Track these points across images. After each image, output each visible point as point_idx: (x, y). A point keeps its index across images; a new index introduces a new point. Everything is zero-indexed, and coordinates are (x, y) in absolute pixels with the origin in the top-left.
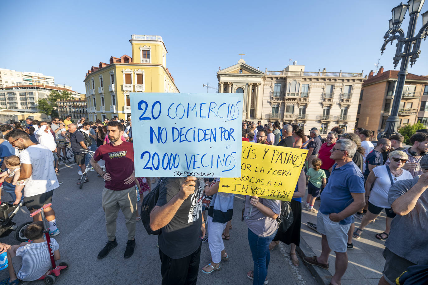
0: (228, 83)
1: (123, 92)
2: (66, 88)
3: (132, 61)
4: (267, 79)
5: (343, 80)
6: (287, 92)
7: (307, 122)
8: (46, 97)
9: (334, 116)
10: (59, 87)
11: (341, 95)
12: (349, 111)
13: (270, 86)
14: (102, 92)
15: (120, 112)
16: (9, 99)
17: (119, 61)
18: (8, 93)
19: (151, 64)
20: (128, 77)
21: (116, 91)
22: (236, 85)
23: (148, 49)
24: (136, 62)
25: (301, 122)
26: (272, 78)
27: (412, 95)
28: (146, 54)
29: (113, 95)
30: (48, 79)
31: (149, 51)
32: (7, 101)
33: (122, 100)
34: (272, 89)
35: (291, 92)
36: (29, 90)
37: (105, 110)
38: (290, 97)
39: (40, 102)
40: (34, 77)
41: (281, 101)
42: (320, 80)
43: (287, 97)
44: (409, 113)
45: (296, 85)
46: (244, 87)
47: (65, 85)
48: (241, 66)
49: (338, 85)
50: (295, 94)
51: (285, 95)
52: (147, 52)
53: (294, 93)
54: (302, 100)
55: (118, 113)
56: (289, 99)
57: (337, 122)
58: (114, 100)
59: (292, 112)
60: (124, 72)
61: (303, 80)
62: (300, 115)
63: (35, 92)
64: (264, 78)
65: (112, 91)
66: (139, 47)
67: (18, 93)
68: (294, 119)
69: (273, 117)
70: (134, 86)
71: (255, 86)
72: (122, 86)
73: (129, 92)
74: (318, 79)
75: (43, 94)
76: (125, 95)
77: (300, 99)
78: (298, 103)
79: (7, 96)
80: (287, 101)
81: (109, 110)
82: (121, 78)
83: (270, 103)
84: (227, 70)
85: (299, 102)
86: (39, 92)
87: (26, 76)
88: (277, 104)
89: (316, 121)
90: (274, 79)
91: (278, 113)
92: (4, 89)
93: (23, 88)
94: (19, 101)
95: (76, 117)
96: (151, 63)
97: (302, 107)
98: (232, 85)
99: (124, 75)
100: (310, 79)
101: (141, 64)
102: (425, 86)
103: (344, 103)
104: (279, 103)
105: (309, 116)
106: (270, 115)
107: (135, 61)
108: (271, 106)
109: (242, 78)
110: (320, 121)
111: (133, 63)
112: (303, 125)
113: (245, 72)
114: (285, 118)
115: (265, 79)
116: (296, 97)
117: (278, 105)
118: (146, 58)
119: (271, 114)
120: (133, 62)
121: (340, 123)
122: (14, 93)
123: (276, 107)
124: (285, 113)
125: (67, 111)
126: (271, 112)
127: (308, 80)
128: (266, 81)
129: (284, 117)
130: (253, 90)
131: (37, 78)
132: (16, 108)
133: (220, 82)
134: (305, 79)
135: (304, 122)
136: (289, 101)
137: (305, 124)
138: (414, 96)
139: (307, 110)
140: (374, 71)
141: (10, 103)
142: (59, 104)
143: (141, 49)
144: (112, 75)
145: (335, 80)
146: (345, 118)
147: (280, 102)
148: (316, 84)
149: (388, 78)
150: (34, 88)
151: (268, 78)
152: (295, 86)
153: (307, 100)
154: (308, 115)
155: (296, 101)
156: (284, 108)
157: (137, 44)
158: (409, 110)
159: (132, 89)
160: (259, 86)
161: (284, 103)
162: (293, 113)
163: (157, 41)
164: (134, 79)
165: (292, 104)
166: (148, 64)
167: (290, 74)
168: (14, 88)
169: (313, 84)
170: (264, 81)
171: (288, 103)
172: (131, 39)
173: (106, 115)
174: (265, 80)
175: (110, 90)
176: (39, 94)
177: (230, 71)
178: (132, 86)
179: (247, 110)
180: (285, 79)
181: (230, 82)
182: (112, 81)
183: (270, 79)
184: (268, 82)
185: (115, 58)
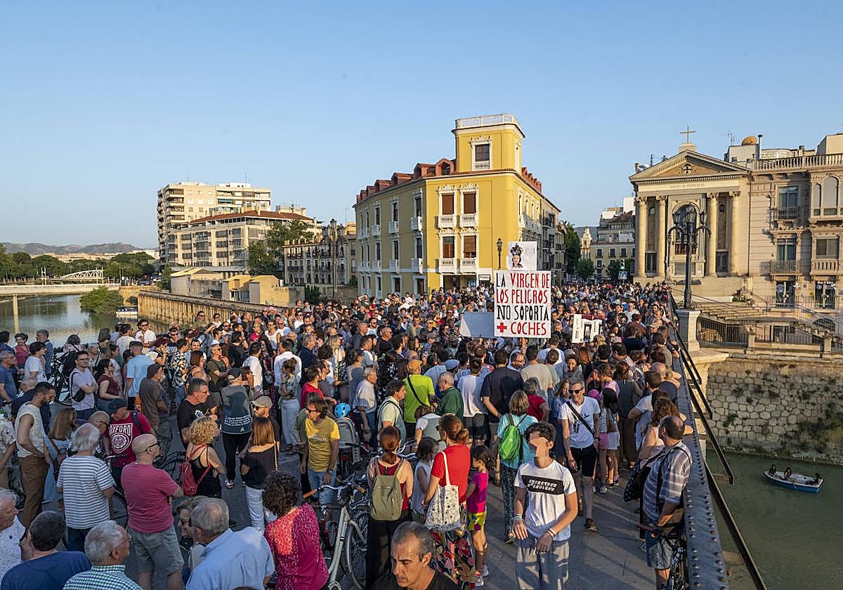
0: (658, 198)
1: (437, 231)
2: (295, 212)
3: (455, 169)
4: (758, 180)
6: (814, 205)
8: (260, 237)
10: (282, 211)
13: (766, 194)
14: (397, 230)
15: (431, 270)
16: (197, 245)
17: (432, 169)
18: (197, 234)
19: (491, 171)
20: (448, 200)
21: (425, 230)
22: (677, 201)
23: (487, 143)
24: (462, 171)
26: (770, 176)
28: (483, 152)
29: (419, 237)
30: (259, 193)
31: (488, 145)
32: (194, 250)
33: (435, 247)
34: (772, 202)
35: (823, 207)
36: (233, 224)
37: (400, 268)
38: (823, 217)
39: (252, 249)
40: (236, 194)
41: (801, 230)
43: (813, 218)
45: (837, 187)
46: (699, 205)
47: (293, 206)
48: (686, 157)
50: (836, 209)
51: (808, 213)
52: (484, 147)
53: (835, 207)
55: (426, 274)
56: (820, 223)
58: (419, 248)
59: (835, 255)
60: (440, 193)
63: (245, 227)
64: (750, 177)
65: (417, 230)
66: (470, 140)
67: (213, 232)
69: (782, 267)
70: (458, 217)
72: (437, 218)
73: (449, 230)
75: (257, 230)
76: (441, 236)
79: (194, 240)
80: (817, 228)
81: (410, 267)
82: (434, 205)
83: (772, 236)
86: (251, 227)
87: (223, 193)
88: (789, 236)
90: (778, 178)
91: (794, 258)
92: (190, 226)
93: (222, 222)
94: (214, 250)
95: (320, 281)
96: (491, 169)
98: (667, 202)
99: (441, 198)
101: (474, 172)
104: (795, 234)
106: (772, 265)
107: (461, 169)
108: (774, 243)
109: (692, 184)
111: (459, 173)
113: (698, 171)
114: (814, 272)
115: (753, 180)
116: (839, 217)
117: (794, 240)
118: (482, 160)
119: (776, 262)
120: (457, 171)
122: (206, 233)
123: (787, 243)
124: (814, 258)
125: (302, 267)
126: (775, 258)
128: (754, 184)
129: (813, 267)
130: (722, 208)
131: (240, 194)
132: (209, 264)
133: (638, 198)
136: (823, 228)
141: (197, 255)
142: (287, 251)
143: (474, 144)
144: (418, 200)
147: (798, 230)
150: (243, 220)
151: (760, 176)
152: (836, 189)
156: (811, 246)
157: (464, 136)
159: (454, 224)
160: (736, 199)
161: (809, 233)
162: (838, 258)
163: (505, 124)
164: (459, 203)
165: (830, 236)
166: (486, 171)
167: (820, 162)
168: (207, 224)
170: (749, 185)
171: (819, 234)
172: (454, 128)
173: (400, 277)
174: (752, 182)
175: (413, 228)
176: (251, 232)
177: (662, 172)
178: (455, 219)
179: (707, 257)
180: (807, 175)
181: (662, 195)
182: (417, 211)
183: (766, 179)
184: (761, 187)
185: (425, 166)
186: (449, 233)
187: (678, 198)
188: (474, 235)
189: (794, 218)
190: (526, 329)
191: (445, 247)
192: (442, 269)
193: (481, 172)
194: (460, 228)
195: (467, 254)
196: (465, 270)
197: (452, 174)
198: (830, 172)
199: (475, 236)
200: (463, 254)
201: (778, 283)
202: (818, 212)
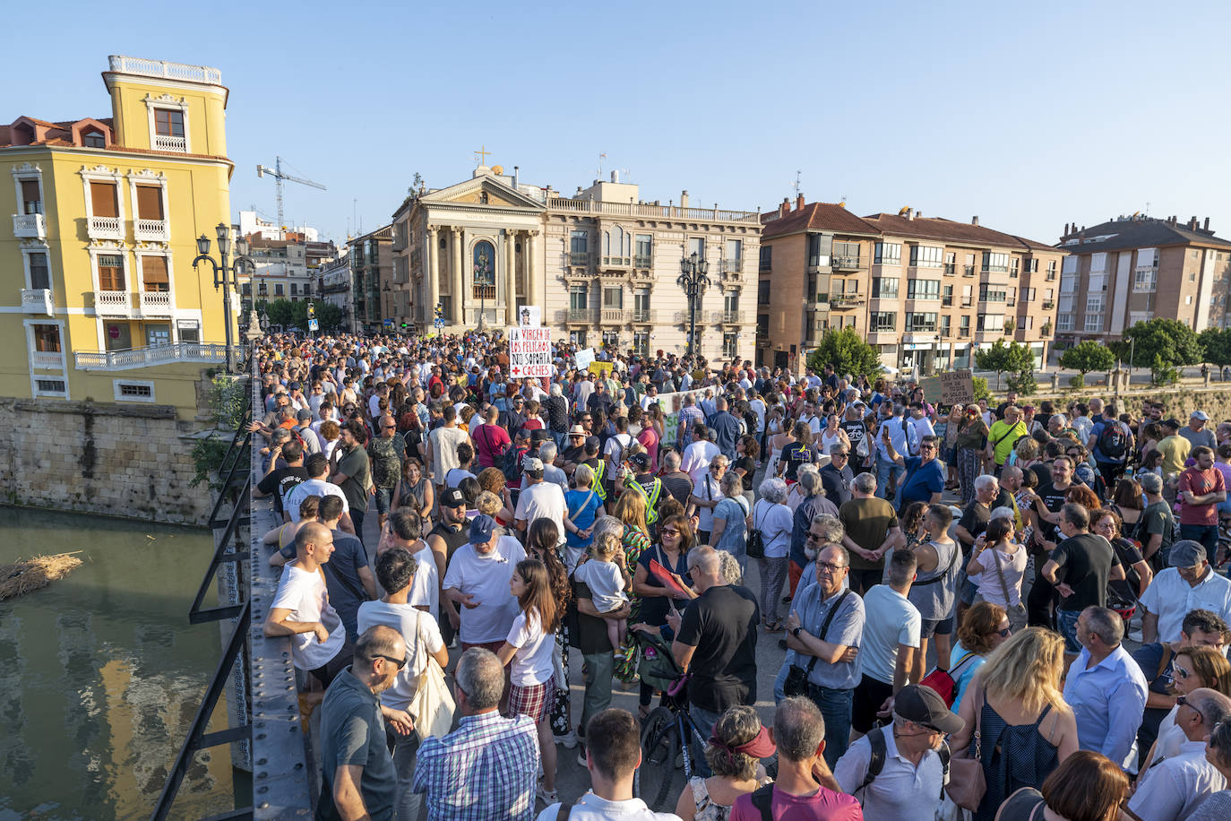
0: (453, 229)
1: (85, 244)
3: (113, 141)
4: (552, 220)
5: (722, 228)
6: (604, 254)
7: (656, 329)
9: (711, 313)
11: (722, 262)
12: (741, 300)
13: (560, 237)
15: (75, 310)
17: (62, 132)
19: (190, 155)
20: (105, 196)
21: (55, 239)
22: (473, 235)
23: (179, 108)
24: (132, 147)
25: (642, 329)
26: (563, 218)
27: (853, 264)
28: (171, 121)
29: (39, 251)
31: (181, 112)
33: (80, 271)
34: (566, 247)
35: (611, 256)
38: (612, 266)
41: (591, 278)
42: (675, 227)
43: (604, 267)
44: (854, 303)
45: (622, 237)
46: (494, 238)
48: (485, 183)
49: (713, 238)
50: (621, 260)
51: (598, 261)
52: (171, 114)
53: (620, 256)
54: (639, 275)
55: (65, 317)
56: (609, 272)
57: (719, 327)
58: (38, 269)
59: (618, 305)
60: (87, 177)
61: (638, 225)
62: (638, 313)
64: (545, 217)
65: (32, 239)
66: (143, 97)
68: (625, 322)
69: (573, 319)
70: (130, 224)
71: (523, 236)
72: (82, 224)
73: (110, 243)
74: (669, 224)
76: (94, 253)
77: (635, 272)
78: (630, 282)
80: (605, 277)
81: (20, 303)
82: (73, 197)
83: (565, 282)
84: (445, 193)
85: (633, 280)
88: (580, 284)
89: (675, 326)
90: (570, 221)
91: (585, 307)
96: (189, 151)
97: (640, 292)
98: (462, 234)
99: (88, 188)
100: (653, 223)
101: (154, 152)
102: (876, 244)
103: (730, 283)
104: (586, 282)
105: (658, 313)
106: (566, 313)
107: (131, 138)
108: (567, 289)
109: (488, 215)
110: (682, 327)
111: (122, 149)
112: (648, 336)
113: (494, 201)
114: (603, 322)
115: (548, 220)
116: (623, 267)
117: (584, 288)
118: (168, 134)
119: (569, 310)
120: (122, 145)
121: (726, 329)
123: (579, 291)
124: (603, 308)
126: (569, 306)
127: (648, 226)
128: (550, 225)
129: (602, 317)
130: (519, 248)
133: (429, 226)
134: (642, 223)
135: (649, 328)
136: (610, 278)
137: (651, 335)
138: (858, 267)
139: (653, 298)
140: (790, 201)
143: (152, 105)
144: (31, 183)
145: (706, 227)
146: (735, 317)
147: (589, 279)
148: (666, 235)
149: (805, 227)
151: (553, 216)
152: (620, 239)
153: (650, 275)
154: (655, 311)
155: (626, 277)
156: (599, 295)
157: (131, 87)
158: (853, 297)
159: (121, 234)
160: (534, 238)
161: (598, 281)
162: (621, 307)
163: (210, 85)
164: (128, 202)
165: (616, 286)
166: (181, 154)
167: (605, 210)
169: (661, 234)
170: (544, 224)
171: (608, 283)
172: (108, 70)
174: (547, 222)
175: (21, 233)
177: (454, 198)
178: (122, 226)
179: (508, 303)
180: (595, 222)
181: (458, 226)
182: (26, 204)
183: (559, 221)
184: (555, 228)
185: (43, 125)
186: (111, 249)
187: (475, 231)
188: (163, 255)
189: (585, 265)
190: (534, 371)
191: (105, 273)
192: (103, 309)
193: (171, 153)
194: (135, 243)
195: (150, 285)
196: (149, 311)
197: (111, 148)
198: (616, 221)
199: (165, 259)
200: (142, 287)
201: (572, 332)
202: (607, 261)
